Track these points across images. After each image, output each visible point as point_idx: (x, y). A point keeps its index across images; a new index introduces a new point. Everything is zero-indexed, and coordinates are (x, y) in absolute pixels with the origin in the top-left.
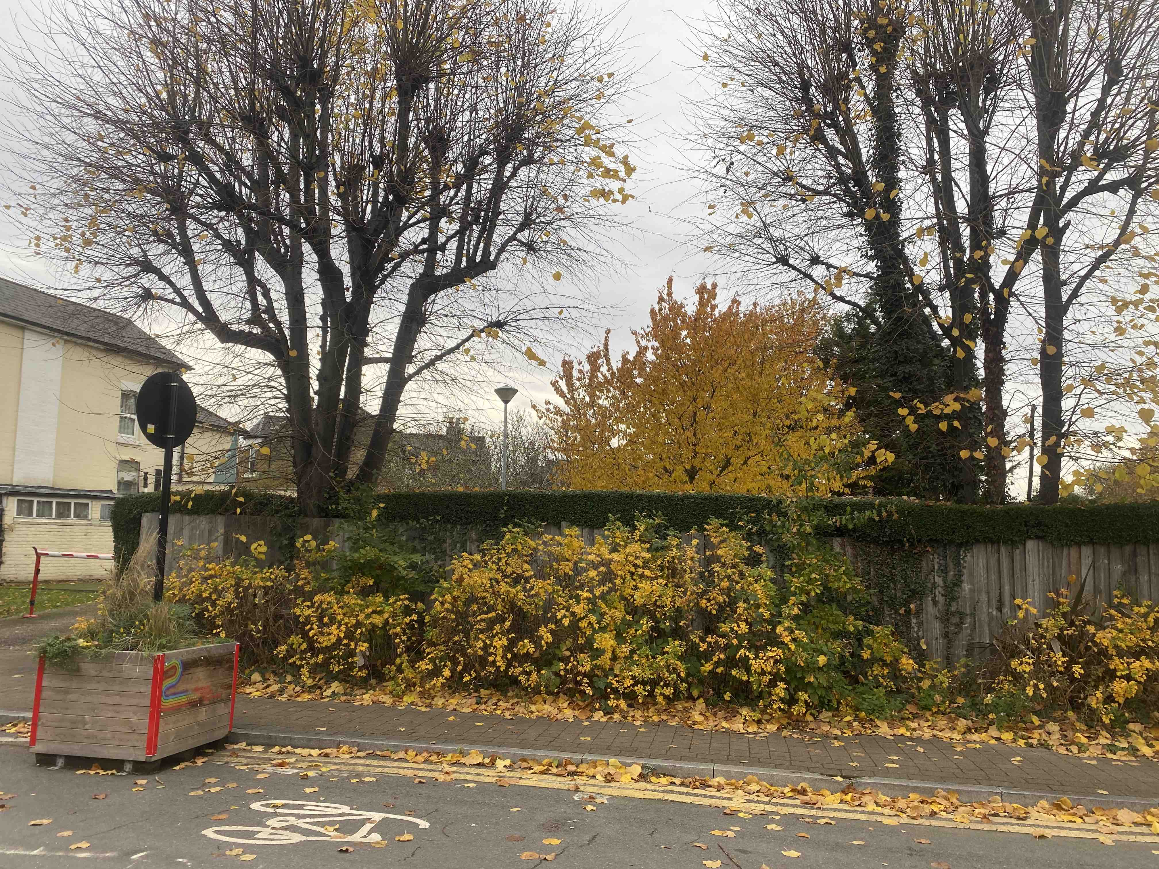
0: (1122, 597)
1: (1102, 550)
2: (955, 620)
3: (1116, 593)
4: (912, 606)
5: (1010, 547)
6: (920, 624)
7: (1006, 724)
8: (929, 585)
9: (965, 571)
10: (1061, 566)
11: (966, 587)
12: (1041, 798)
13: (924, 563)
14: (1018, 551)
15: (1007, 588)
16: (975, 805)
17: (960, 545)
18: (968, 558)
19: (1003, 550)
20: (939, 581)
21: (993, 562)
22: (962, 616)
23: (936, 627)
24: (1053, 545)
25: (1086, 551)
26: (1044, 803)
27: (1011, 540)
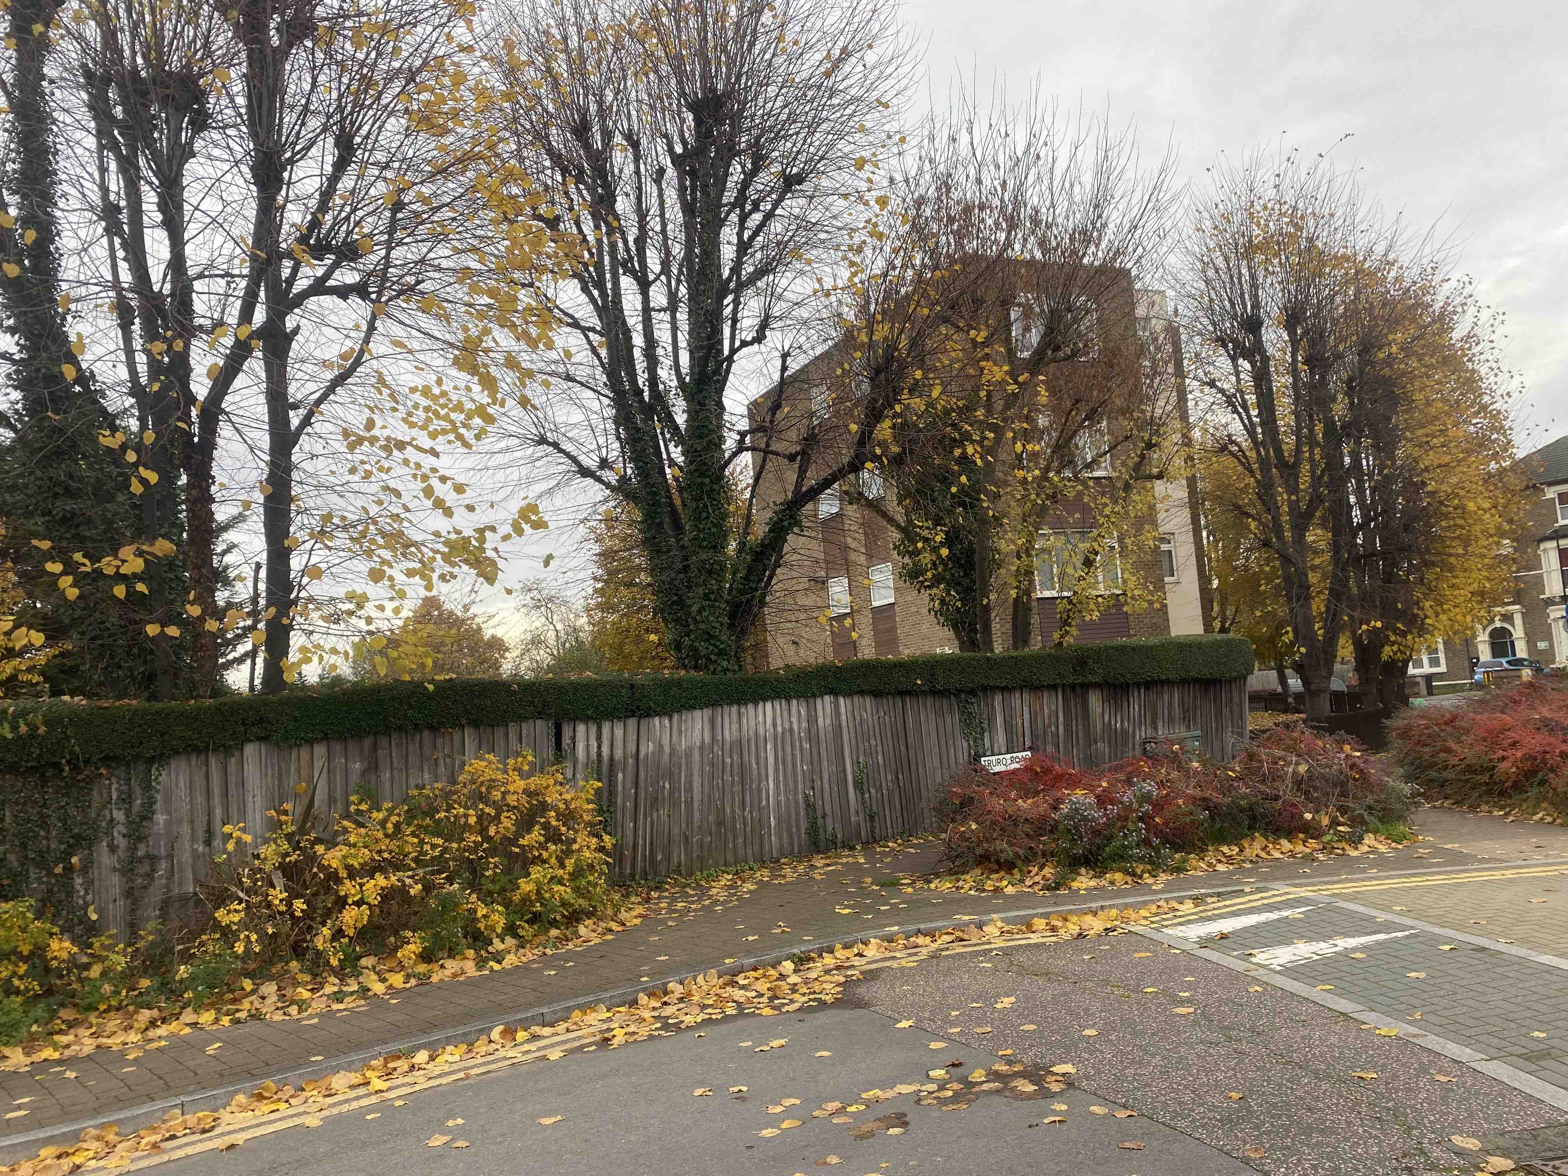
0: (360, 803)
1: (338, 747)
2: (144, 868)
3: (354, 798)
4: (74, 860)
5: (222, 756)
6: (89, 885)
7: (206, 1001)
8: (104, 824)
9: (158, 797)
10: (288, 773)
11: (160, 818)
12: (236, 1092)
13: (95, 793)
14: (233, 760)
15: (218, 812)
16: (142, 1133)
17: (151, 761)
18: (164, 777)
19: (213, 761)
20: (119, 816)
21: (199, 781)
22: (153, 859)
23: (115, 883)
24: (279, 747)
25: (320, 750)
26: (241, 1098)
27: (224, 746)
